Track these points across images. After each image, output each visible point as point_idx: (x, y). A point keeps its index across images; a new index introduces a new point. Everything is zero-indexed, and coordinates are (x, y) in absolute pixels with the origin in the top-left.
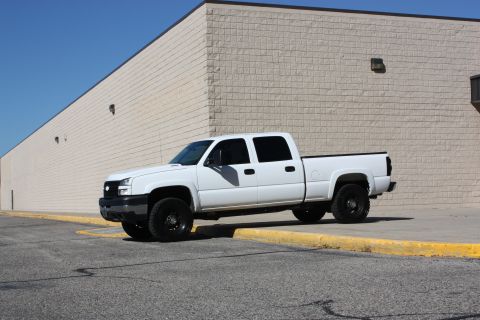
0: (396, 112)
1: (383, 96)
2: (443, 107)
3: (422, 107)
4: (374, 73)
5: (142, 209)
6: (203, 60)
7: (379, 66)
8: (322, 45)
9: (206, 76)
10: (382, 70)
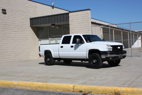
0: (10, 28)
1: (6, 22)
2: (23, 27)
3: (17, 27)
4: (3, 14)
7: (5, 12)
10: (5, 13)
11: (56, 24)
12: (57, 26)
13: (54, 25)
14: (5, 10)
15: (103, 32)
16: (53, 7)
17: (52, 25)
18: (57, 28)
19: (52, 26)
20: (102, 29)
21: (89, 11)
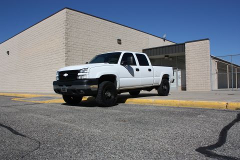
4: (118, 44)
5: (94, 87)
6: (64, 31)
8: (103, 32)
9: (65, 37)
10: (120, 43)
11: (170, 55)
12: (171, 57)
13: (168, 56)
14: (120, 40)
15: (218, 66)
16: (165, 40)
17: (166, 56)
18: (171, 59)
19: (166, 58)
20: (216, 63)
21: (208, 41)
